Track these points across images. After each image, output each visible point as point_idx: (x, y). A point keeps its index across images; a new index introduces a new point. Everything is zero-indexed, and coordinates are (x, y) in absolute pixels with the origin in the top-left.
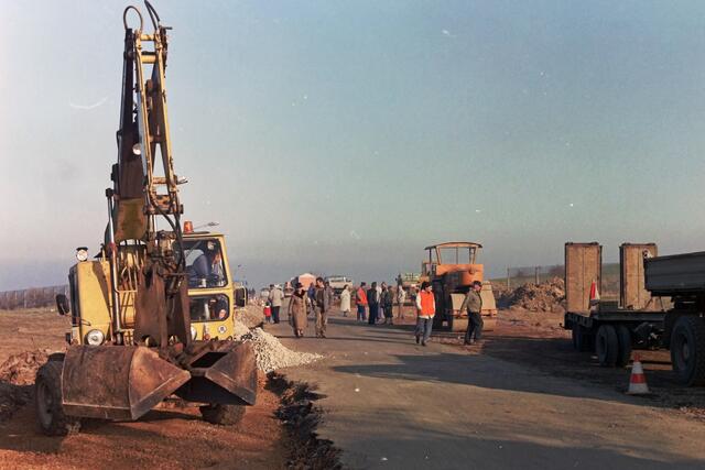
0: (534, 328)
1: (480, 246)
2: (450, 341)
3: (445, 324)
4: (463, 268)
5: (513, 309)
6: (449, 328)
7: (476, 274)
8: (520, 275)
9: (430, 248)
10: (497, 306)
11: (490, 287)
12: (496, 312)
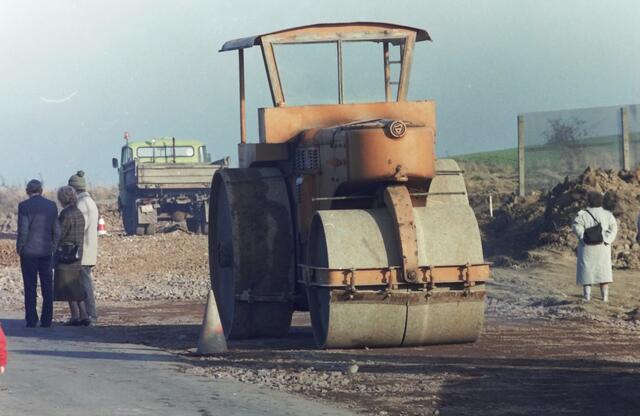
0: (622, 327)
1: (422, 35)
2: (321, 381)
3: (301, 319)
4: (362, 116)
5: (540, 263)
6: (317, 335)
7: (411, 136)
8: (564, 139)
9: (240, 47)
10: (489, 251)
11: (458, 183)
12: (484, 273)
